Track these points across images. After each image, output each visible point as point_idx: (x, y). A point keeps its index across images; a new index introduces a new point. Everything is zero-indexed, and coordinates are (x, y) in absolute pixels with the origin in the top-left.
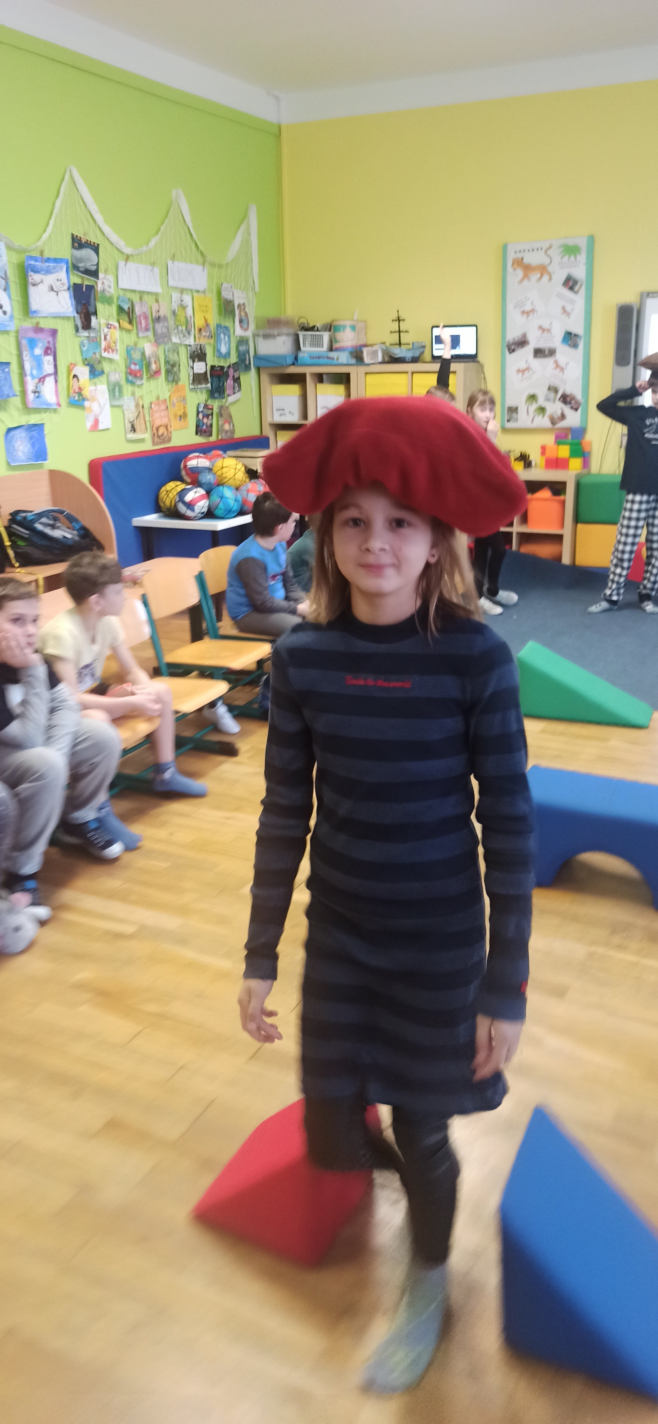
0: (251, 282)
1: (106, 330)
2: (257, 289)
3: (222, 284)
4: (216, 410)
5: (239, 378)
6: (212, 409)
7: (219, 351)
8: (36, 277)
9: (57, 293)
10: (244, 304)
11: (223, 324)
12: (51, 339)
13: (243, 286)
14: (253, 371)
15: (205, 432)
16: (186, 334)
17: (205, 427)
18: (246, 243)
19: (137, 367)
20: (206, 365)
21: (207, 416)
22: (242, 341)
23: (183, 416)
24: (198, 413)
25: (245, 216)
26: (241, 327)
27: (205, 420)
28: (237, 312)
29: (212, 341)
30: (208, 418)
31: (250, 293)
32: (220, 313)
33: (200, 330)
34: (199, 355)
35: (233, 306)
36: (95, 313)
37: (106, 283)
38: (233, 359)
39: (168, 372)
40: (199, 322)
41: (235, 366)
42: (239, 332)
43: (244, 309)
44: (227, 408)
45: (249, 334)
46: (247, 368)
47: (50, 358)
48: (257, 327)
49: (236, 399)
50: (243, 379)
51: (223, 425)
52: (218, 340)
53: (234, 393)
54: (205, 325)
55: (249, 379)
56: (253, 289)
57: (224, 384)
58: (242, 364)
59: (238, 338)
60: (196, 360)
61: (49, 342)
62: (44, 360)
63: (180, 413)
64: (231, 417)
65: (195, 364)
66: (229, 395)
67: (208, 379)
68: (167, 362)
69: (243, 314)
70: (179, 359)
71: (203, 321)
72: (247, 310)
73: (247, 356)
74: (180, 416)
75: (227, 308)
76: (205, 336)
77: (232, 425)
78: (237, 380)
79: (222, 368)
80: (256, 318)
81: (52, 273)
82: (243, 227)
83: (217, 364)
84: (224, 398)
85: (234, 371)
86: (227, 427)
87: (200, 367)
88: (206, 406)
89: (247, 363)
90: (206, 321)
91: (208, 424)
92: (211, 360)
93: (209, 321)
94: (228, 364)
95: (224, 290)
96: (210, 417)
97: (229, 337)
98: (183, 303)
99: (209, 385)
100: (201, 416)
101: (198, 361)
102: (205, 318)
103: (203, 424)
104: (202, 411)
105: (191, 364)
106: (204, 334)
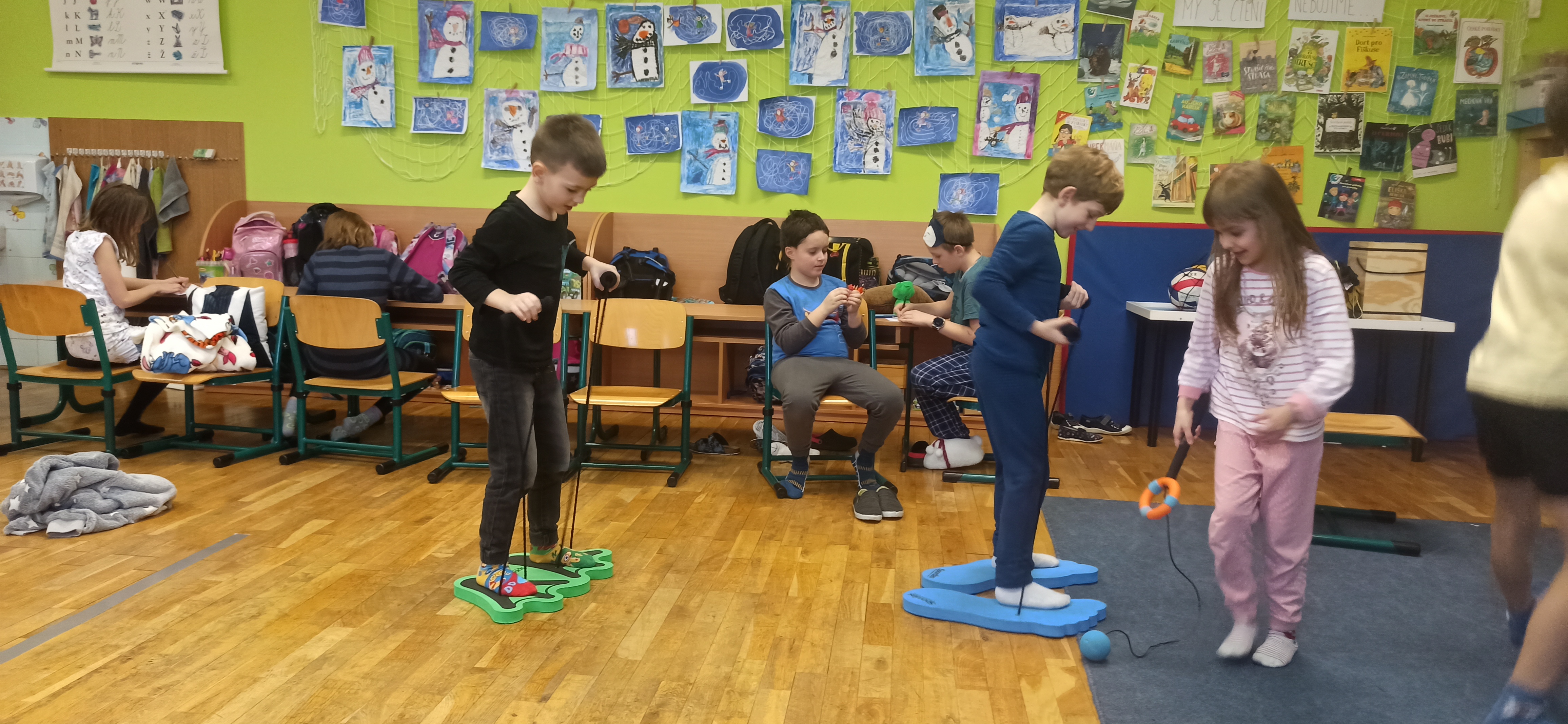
1: (1135, 75)
4: (1373, 186)
5: (1453, 144)
6: (1364, 184)
7: (1399, 103)
8: (1021, 20)
9: (1054, 35)
10: (1487, 38)
11: (1417, 66)
12: (1030, 85)
13: (1489, 13)
14: (1503, 136)
15: (1341, 213)
16: (1316, 80)
17: (1341, 207)
19: (1191, 120)
20: (1358, 122)
21: (1349, 193)
22: (1472, 91)
24: (1329, 186)
26: (1472, 70)
27: (1342, 198)
28: (1463, 49)
29: (1381, 90)
30: (1347, 196)
31: (1512, 22)
32: (1413, 52)
33: (1352, 74)
34: (1343, 108)
35: (1458, 40)
36: (1119, 57)
37: (1148, 20)
38: (1441, 116)
39: (1260, 128)
40: (1353, 65)
41: (1443, 127)
42: (1464, 77)
43: (1492, 43)
44: (1410, 185)
45: (1496, 79)
46: (1484, 130)
47: (1028, 105)
49: (1433, 174)
50: (1466, 146)
51: (1386, 208)
52: (1399, 89)
53: (1431, 165)
54: (1367, 68)
55: (1484, 147)
57: (1401, 150)
58: (1469, 124)
59: (1461, 86)
60: (1334, 115)
61: (1026, 88)
62: (1017, 107)
64: (1415, 198)
65: (1331, 120)
66: (1415, 167)
67: (1358, 141)
68: (1262, 116)
69: (1484, 51)
70: (1294, 114)
71: (1365, 62)
72: (1498, 45)
73: (1488, 112)
75: (1436, 43)
76: (1362, 83)
77: (1408, 210)
78: (1444, 147)
79: (1405, 127)
81: (1049, 15)
83: (1388, 121)
84: (1400, 170)
85: (1440, 134)
86: (1395, 212)
87: (1341, 125)
88: (1348, 178)
89: (1487, 121)
90: (1372, 62)
91: (1348, 203)
92: (1374, 115)
93: (1377, 64)
94: (1423, 123)
95: (1428, 20)
96: (1355, 194)
97: (1434, 85)
98: (1317, 40)
99: (1359, 150)
100: (1334, 191)
101: (1338, 117)
102: (1368, 58)
103: (1339, 202)
104: (1338, 185)
105: (1322, 120)
106: (1362, 80)
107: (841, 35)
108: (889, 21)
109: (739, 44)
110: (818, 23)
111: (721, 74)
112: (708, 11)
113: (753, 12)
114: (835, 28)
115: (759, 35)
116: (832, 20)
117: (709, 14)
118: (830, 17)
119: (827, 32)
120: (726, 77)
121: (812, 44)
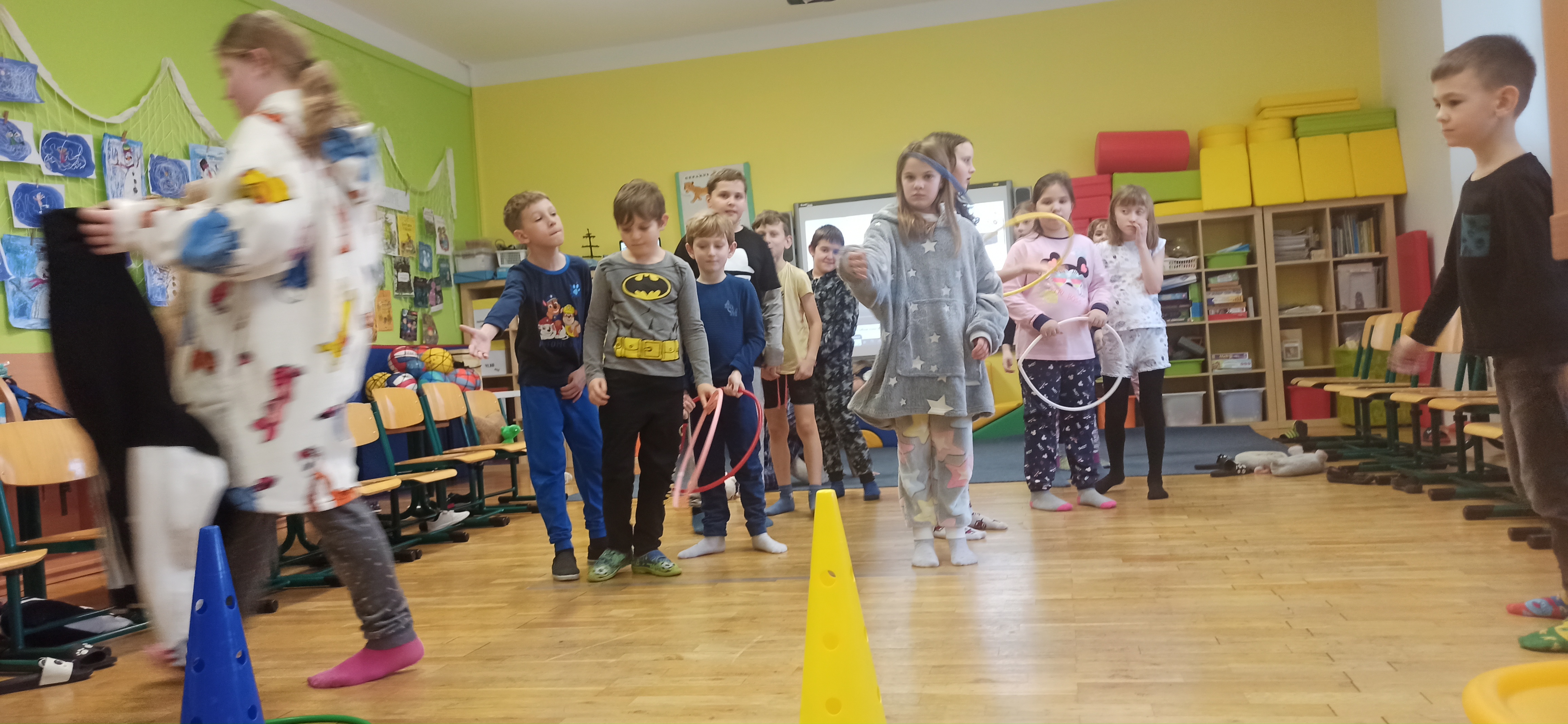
0: (449, 210)
2: (455, 217)
3: (423, 208)
4: (420, 317)
5: (441, 291)
6: (417, 316)
7: (421, 265)
10: (443, 228)
11: (425, 243)
13: (442, 213)
14: (453, 288)
15: (409, 336)
16: (391, 246)
17: (409, 331)
18: (444, 177)
20: (410, 275)
21: (411, 322)
22: (443, 260)
23: (389, 319)
24: (402, 318)
25: (442, 156)
26: (442, 247)
27: (409, 325)
28: (438, 234)
29: (414, 256)
30: (412, 324)
31: (449, 221)
32: (421, 233)
33: (404, 245)
34: (403, 266)
35: (435, 229)
38: (435, 274)
40: (403, 238)
41: (437, 280)
42: (439, 251)
43: (444, 232)
44: (430, 317)
45: (449, 253)
46: (448, 284)
48: (456, 249)
49: (438, 310)
50: (444, 293)
51: (426, 331)
52: (421, 256)
53: (437, 304)
54: (408, 241)
55: (450, 294)
56: (452, 216)
57: (426, 295)
58: (443, 280)
59: (439, 257)
60: (401, 270)
63: (385, 315)
64: (434, 324)
65: (399, 273)
66: (432, 306)
67: (411, 288)
69: (443, 236)
71: (407, 237)
72: (447, 233)
73: (448, 273)
74: (385, 319)
75: (428, 228)
76: (408, 251)
77: (435, 332)
78: (439, 293)
79: (425, 280)
80: (455, 242)
82: (441, 165)
83: (419, 276)
84: (427, 307)
85: (437, 285)
86: (430, 333)
87: (403, 277)
88: (410, 313)
89: (448, 279)
90: (409, 237)
91: (413, 328)
92: (414, 272)
93: (412, 238)
94: (430, 278)
95: (426, 214)
96: (414, 323)
97: (431, 254)
98: (387, 220)
99: (413, 294)
100: (405, 321)
101: (402, 271)
102: (408, 235)
103: (408, 328)
104: (406, 317)
105: (396, 273)
106: (407, 248)
107: (138, 172)
108: (170, 166)
109: (54, 168)
110: (122, 160)
111: (39, 197)
112: (19, 127)
113: (65, 138)
114: (133, 165)
115: (72, 162)
116: (131, 158)
117: (20, 132)
118: (128, 154)
119: (128, 168)
120: (43, 201)
121: (119, 178)
